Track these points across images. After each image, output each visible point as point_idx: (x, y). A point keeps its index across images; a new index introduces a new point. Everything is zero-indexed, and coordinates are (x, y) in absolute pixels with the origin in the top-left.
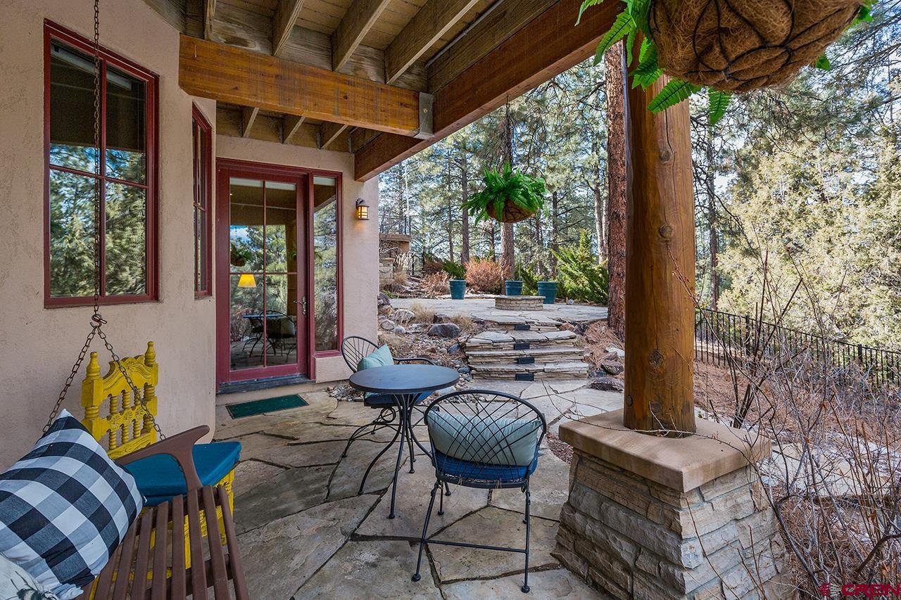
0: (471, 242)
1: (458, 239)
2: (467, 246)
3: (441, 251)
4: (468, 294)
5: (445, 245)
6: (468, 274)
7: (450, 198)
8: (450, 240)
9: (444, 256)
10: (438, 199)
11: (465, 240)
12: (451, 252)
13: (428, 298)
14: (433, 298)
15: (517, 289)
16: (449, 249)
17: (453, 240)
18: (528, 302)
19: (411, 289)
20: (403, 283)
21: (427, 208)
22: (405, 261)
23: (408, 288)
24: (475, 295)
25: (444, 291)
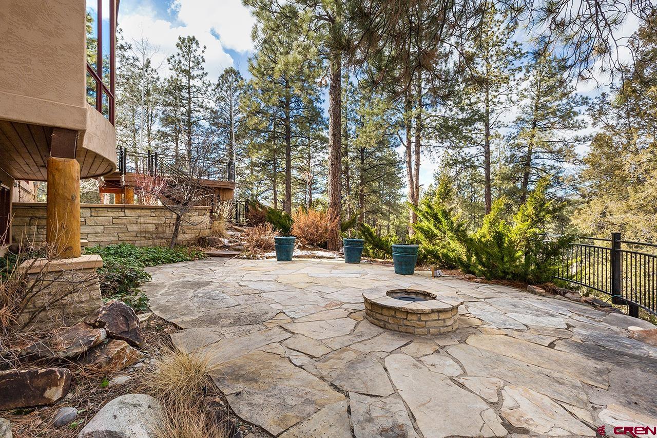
0: (293, 191)
1: (281, 188)
2: (290, 194)
3: (266, 198)
4: (297, 252)
5: (270, 193)
6: (295, 226)
7: (275, 151)
8: (274, 189)
9: (268, 204)
10: (264, 151)
11: (288, 188)
12: (275, 199)
13: (248, 258)
14: (254, 258)
15: (358, 249)
16: (273, 197)
17: (276, 189)
18: (442, 316)
19: (230, 242)
20: (220, 234)
21: (254, 159)
22: (225, 209)
23: (226, 241)
24: (304, 253)
25: (266, 247)
